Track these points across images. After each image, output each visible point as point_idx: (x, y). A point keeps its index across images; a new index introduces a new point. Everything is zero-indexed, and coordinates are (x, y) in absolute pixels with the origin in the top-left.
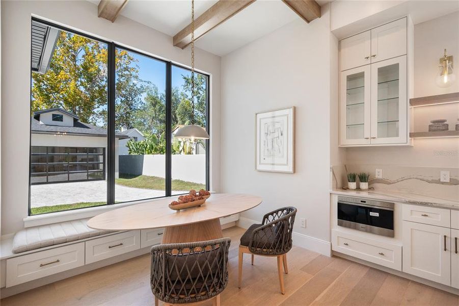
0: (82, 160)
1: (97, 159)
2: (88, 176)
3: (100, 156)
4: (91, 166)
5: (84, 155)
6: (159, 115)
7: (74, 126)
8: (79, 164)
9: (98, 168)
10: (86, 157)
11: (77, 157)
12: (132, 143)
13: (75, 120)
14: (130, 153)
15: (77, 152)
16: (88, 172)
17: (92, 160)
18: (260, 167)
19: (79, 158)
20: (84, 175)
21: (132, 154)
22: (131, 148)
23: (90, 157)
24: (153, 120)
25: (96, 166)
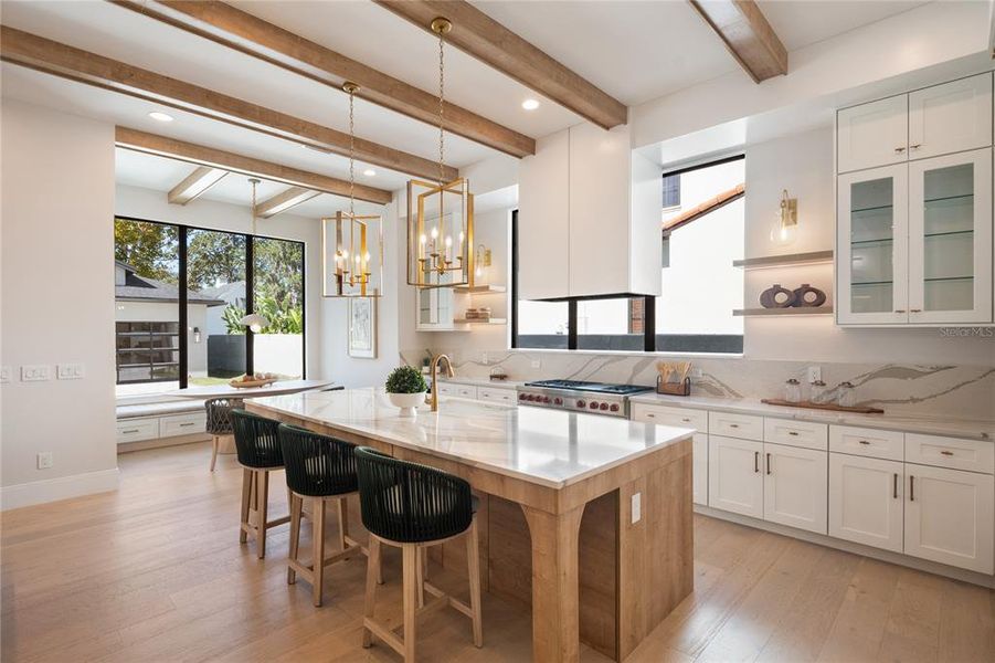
0: (141, 345)
1: (169, 344)
2: (152, 373)
3: (173, 338)
4: (158, 355)
5: (144, 335)
6: (291, 254)
7: (127, 285)
8: (135, 353)
9: (170, 360)
10: (148, 339)
11: (132, 338)
12: (233, 312)
13: (128, 274)
14: (229, 331)
15: (130, 331)
16: (152, 366)
17: (158, 344)
18: (353, 353)
19: (134, 342)
20: (145, 372)
21: (234, 332)
22: (231, 321)
23: (155, 339)
24: (278, 264)
25: (166, 356)
